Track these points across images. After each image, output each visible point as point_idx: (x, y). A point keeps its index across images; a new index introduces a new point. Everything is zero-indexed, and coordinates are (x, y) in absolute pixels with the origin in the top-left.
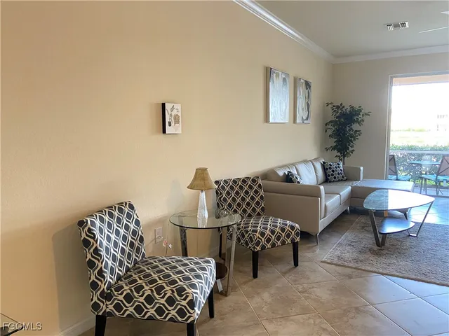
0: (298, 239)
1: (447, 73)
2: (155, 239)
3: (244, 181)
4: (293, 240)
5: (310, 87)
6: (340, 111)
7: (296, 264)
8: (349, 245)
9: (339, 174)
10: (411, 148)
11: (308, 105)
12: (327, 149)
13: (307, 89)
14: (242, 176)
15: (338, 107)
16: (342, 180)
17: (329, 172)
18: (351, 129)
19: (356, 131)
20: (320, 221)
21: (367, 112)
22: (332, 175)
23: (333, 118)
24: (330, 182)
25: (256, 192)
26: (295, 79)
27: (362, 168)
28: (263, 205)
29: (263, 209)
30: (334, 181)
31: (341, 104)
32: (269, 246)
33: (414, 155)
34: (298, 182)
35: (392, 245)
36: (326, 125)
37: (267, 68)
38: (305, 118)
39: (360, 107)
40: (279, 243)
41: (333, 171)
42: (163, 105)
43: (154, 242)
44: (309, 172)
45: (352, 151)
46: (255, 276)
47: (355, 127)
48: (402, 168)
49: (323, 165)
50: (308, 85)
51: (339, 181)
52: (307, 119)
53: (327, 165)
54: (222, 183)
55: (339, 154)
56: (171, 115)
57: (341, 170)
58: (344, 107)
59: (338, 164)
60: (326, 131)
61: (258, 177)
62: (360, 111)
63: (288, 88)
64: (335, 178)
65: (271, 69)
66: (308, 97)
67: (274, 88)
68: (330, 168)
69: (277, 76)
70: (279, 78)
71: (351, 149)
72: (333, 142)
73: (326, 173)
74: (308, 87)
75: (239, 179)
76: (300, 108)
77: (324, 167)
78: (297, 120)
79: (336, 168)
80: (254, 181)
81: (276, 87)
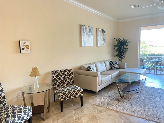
0: (82, 95)
1: (163, 24)
2: (17, 96)
3: (65, 71)
4: (80, 96)
5: (104, 32)
6: (119, 41)
7: (82, 106)
8: (110, 96)
9: (116, 66)
10: (152, 55)
11: (104, 39)
12: (114, 56)
13: (103, 33)
14: (65, 69)
15: (118, 39)
16: (117, 68)
17: (112, 65)
18: (124, 48)
19: (126, 49)
20: (98, 87)
21: (129, 41)
22: (113, 66)
23: (116, 44)
24: (113, 69)
25: (70, 75)
26: (96, 29)
27: (126, 64)
28: (73, 80)
29: (73, 82)
30: (114, 69)
32: (73, 97)
33: (154, 57)
34: (92, 71)
35: (128, 97)
36: (114, 46)
38: (102, 44)
39: (127, 39)
40: (77, 96)
41: (114, 65)
42: (20, 41)
43: (17, 97)
44: (102, 65)
45: (124, 57)
46: (62, 111)
47: (125, 47)
48: (150, 63)
49: (110, 62)
50: (103, 31)
52: (104, 44)
53: (111, 63)
54: (54, 72)
55: (119, 58)
56: (24, 46)
57: (117, 64)
58: (121, 39)
59: (116, 62)
60: (115, 49)
61: (71, 69)
62: (127, 41)
63: (92, 33)
64: (114, 68)
65: (82, 25)
66: (104, 36)
67: (84, 33)
68: (113, 64)
69: (86, 28)
70: (87, 29)
71: (124, 56)
72: (117, 53)
73: (111, 66)
74: (103, 32)
75: (63, 70)
76: (99, 40)
77: (110, 63)
78: (98, 45)
79: (115, 63)
80: (69, 71)
81: (85, 33)
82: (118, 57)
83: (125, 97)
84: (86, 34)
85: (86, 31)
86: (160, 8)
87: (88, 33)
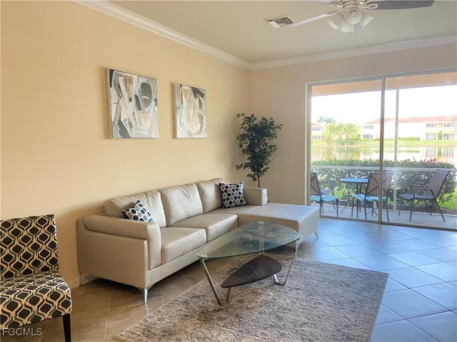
5: (202, 95)
6: (251, 124)
8: (185, 302)
9: (235, 198)
11: (201, 117)
12: (238, 167)
13: (196, 97)
15: (250, 118)
16: (240, 205)
17: (225, 196)
18: (266, 145)
19: (271, 147)
20: (148, 273)
21: (278, 124)
22: (228, 199)
23: (243, 132)
24: (225, 207)
25: (43, 237)
26: (172, 86)
27: (265, 191)
29: (53, 261)
30: (229, 207)
31: (253, 115)
35: (240, 301)
36: (238, 139)
37: (106, 69)
38: (194, 131)
39: (271, 119)
41: (229, 195)
50: (197, 92)
51: (236, 206)
52: (199, 133)
53: (223, 188)
55: (252, 173)
57: (240, 193)
58: (255, 118)
59: (238, 186)
60: (241, 146)
61: (51, 216)
62: (272, 123)
63: (154, 96)
64: (230, 203)
65: (112, 71)
66: (201, 107)
67: (120, 96)
68: (226, 191)
69: (128, 81)
70: (131, 83)
71: (265, 167)
72: (246, 159)
73: (222, 197)
74: (198, 95)
75: (15, 220)
76: (184, 120)
77: (220, 189)
78: (179, 135)
79: (233, 190)
80: (42, 221)
81: (125, 95)
82: (249, 171)
83: (233, 301)
84: (130, 100)
85: (128, 90)
86: (334, 27)
87: (136, 96)
